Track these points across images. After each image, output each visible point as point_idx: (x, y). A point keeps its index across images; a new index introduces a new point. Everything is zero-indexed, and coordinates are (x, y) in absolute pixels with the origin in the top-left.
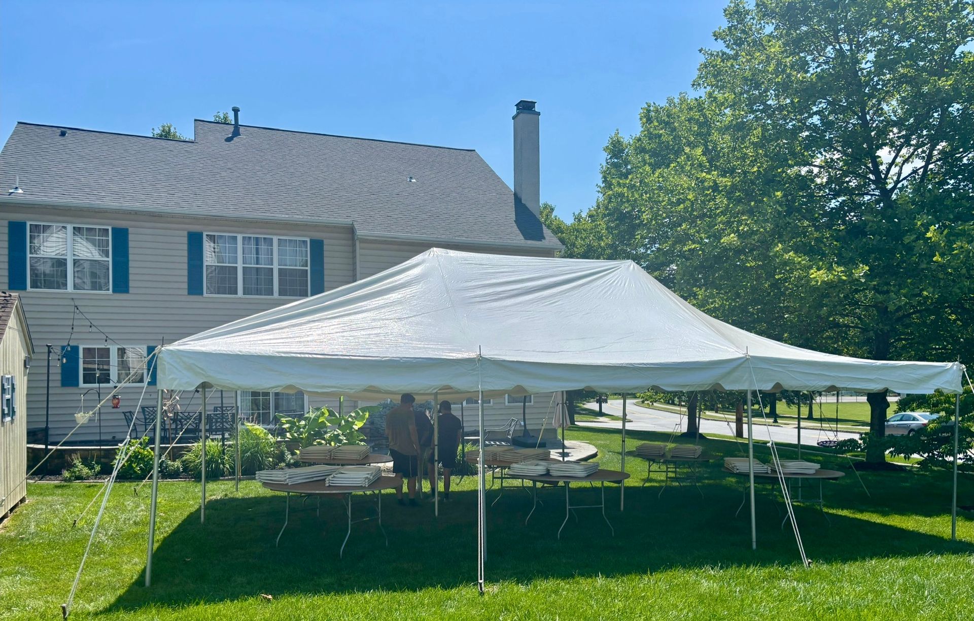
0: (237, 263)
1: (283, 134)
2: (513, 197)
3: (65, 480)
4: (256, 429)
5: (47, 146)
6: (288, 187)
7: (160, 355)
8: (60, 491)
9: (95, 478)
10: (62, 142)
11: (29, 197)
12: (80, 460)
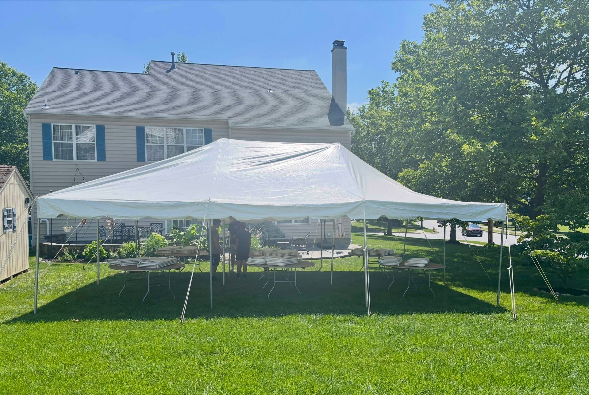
0: (163, 143)
1: (200, 67)
2: (331, 99)
3: (59, 261)
4: (158, 237)
5: (67, 81)
6: (196, 99)
7: (37, 201)
8: (55, 267)
9: (75, 261)
10: (76, 78)
11: (51, 110)
12: (68, 251)
